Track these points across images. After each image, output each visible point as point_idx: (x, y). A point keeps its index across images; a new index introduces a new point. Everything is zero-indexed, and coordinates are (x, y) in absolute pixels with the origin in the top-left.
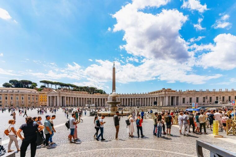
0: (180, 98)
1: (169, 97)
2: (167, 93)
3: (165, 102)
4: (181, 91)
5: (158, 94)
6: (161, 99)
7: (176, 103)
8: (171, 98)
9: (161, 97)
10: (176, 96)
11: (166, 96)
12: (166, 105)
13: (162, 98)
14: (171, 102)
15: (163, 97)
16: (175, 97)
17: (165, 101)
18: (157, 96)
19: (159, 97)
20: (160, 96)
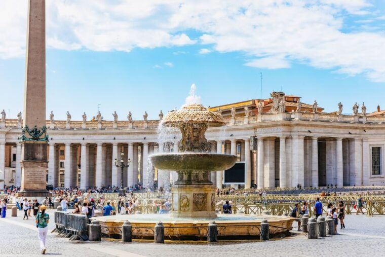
0: (357, 144)
1: (307, 139)
2: (296, 117)
3: (287, 170)
4: (364, 108)
5: (245, 121)
6: (264, 149)
7: (340, 175)
8: (315, 143)
9: (265, 140)
10: (341, 134)
11: (295, 136)
12: (294, 185)
13: (270, 146)
14: (315, 167)
15: (277, 141)
16: (335, 139)
17: (287, 163)
18: (239, 136)
19: (256, 140)
20: (261, 134)
